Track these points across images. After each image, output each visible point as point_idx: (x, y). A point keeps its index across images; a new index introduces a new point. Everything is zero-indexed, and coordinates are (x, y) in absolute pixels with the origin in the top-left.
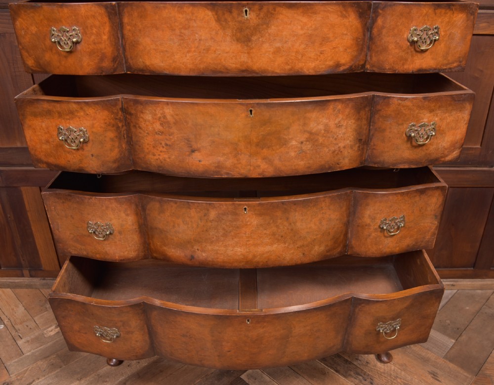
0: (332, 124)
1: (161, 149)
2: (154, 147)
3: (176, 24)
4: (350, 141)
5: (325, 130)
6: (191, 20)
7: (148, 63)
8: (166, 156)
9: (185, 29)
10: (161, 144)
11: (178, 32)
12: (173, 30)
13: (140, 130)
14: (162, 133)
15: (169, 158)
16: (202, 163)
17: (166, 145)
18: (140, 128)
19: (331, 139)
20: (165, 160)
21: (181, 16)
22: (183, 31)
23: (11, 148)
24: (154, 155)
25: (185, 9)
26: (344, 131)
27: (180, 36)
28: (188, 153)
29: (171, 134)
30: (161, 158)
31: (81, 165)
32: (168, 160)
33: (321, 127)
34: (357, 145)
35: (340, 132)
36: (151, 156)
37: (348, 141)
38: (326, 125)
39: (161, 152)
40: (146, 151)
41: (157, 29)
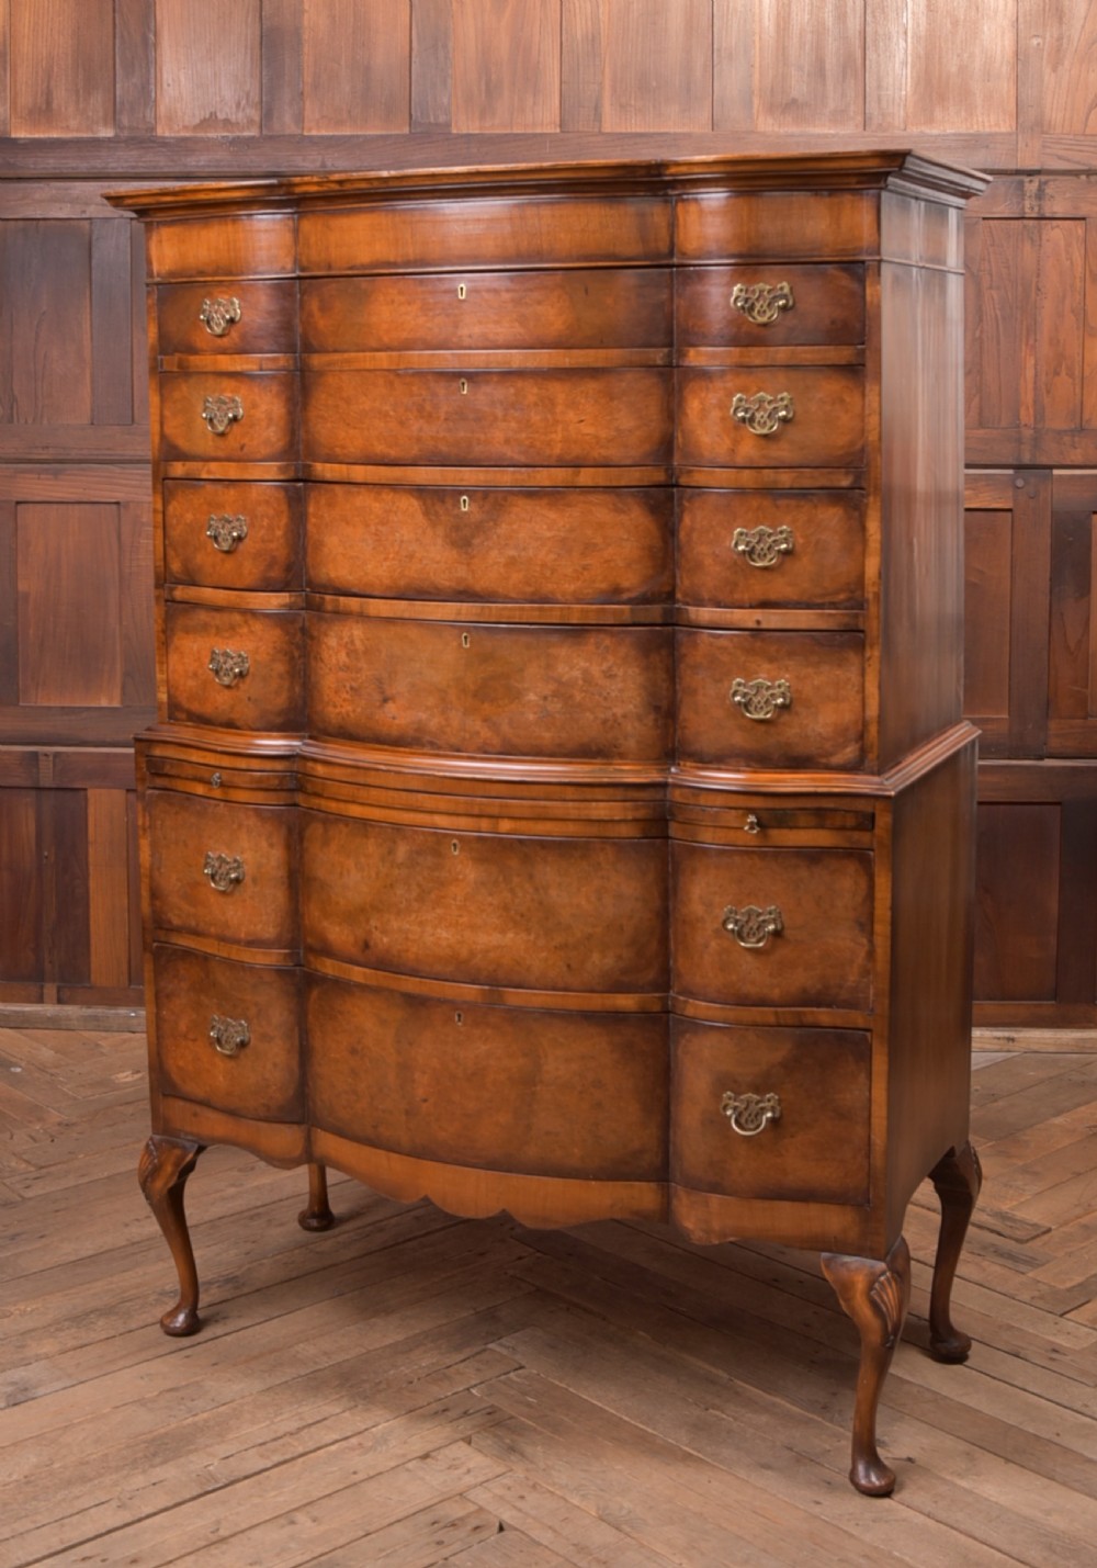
0: (596, 670)
1: (345, 696)
2: (336, 692)
3: (372, 517)
4: (635, 707)
5: (585, 681)
6: (390, 511)
7: (333, 575)
8: (350, 708)
9: (383, 524)
10: (345, 687)
11: (373, 529)
12: (367, 526)
13: (322, 665)
14: (348, 668)
15: (354, 711)
16: (397, 722)
17: (352, 688)
18: (322, 660)
19: (597, 697)
20: (348, 715)
21: (377, 505)
22: (380, 528)
23: (88, 709)
24: (335, 706)
25: (384, 496)
26: (620, 685)
27: (376, 535)
28: (378, 704)
29: (359, 670)
30: (343, 710)
31: (232, 716)
32: (352, 715)
33: (576, 673)
34: (652, 717)
35: (613, 688)
36: (330, 709)
37: (631, 706)
38: (586, 672)
39: (344, 700)
40: (326, 699)
41: (348, 523)
